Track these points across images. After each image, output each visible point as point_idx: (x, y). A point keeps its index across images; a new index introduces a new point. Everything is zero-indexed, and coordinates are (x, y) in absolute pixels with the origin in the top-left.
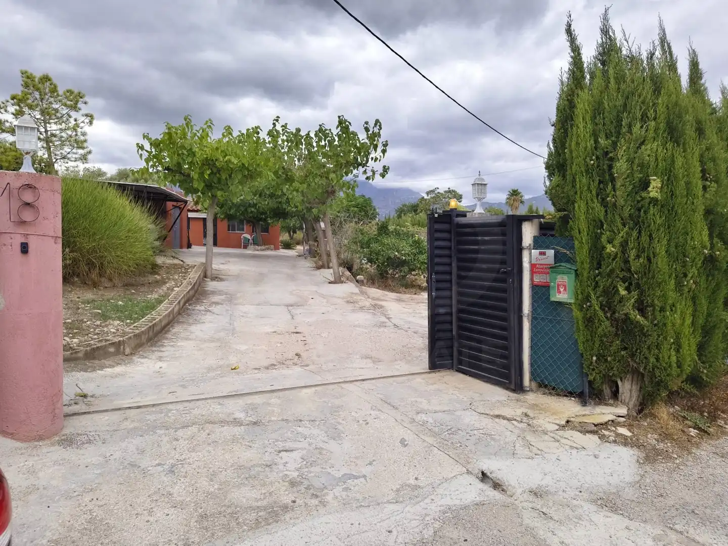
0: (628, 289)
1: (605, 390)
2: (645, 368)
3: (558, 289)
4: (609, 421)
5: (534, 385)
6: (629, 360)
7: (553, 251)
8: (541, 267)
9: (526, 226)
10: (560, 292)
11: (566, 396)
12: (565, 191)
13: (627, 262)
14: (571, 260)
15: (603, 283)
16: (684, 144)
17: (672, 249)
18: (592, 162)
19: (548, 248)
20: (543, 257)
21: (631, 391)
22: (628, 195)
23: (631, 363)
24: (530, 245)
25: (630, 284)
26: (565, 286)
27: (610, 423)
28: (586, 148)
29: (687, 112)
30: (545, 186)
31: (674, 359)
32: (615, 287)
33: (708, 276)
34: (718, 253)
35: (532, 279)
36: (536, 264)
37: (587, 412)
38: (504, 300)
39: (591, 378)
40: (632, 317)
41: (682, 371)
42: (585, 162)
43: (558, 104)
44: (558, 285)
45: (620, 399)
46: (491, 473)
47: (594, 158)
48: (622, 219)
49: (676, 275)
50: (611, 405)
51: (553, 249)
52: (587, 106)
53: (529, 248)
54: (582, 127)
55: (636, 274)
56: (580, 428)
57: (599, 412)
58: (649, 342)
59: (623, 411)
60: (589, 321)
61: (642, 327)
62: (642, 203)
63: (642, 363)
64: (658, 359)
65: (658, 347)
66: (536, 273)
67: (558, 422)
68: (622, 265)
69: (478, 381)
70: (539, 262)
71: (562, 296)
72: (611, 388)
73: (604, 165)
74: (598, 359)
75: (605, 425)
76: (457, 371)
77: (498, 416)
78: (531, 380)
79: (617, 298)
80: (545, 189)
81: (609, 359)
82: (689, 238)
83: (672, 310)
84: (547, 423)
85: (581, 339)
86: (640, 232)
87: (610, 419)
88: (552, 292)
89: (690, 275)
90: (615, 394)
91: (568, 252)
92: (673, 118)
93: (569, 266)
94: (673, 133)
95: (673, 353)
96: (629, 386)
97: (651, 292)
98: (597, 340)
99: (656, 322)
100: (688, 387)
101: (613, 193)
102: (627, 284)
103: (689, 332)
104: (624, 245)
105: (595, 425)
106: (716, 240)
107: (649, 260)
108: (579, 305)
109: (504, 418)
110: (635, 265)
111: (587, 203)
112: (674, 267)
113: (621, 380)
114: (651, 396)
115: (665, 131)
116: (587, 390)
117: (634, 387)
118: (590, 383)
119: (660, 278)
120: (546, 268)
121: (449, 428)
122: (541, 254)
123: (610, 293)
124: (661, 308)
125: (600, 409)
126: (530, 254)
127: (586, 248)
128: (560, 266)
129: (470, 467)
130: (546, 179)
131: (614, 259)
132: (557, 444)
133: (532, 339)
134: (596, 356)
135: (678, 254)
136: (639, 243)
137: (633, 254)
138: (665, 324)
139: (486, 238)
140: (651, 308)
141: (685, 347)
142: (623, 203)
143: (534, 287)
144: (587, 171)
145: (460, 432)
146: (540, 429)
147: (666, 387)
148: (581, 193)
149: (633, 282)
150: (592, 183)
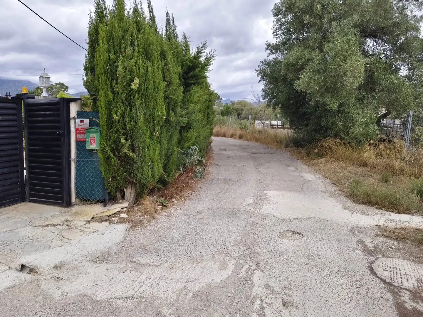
0: (126, 139)
1: (118, 195)
2: (136, 180)
3: (91, 142)
4: (117, 212)
5: (78, 200)
6: (128, 177)
7: (88, 120)
8: (81, 130)
9: (72, 105)
10: (91, 144)
11: (96, 203)
12: (95, 84)
13: (125, 124)
14: (98, 125)
15: (114, 137)
16: (152, 61)
17: (147, 117)
18: (107, 67)
19: (85, 118)
20: (82, 123)
21: (131, 193)
22: (124, 87)
23: (129, 179)
24: (75, 116)
25: (127, 136)
26: (94, 140)
27: (117, 213)
28: (104, 59)
29: (153, 44)
30: (84, 80)
31: (150, 173)
32: (120, 138)
33: (167, 130)
34: (171, 118)
35: (76, 137)
36: (78, 128)
37: (106, 210)
38: (59, 152)
39: (109, 190)
40: (128, 154)
41: (154, 178)
42: (104, 67)
43: (89, 31)
44: (91, 140)
45: (125, 198)
46: (28, 264)
47: (108, 65)
48: (122, 101)
49: (150, 130)
50: (121, 203)
51: (88, 118)
52: (104, 34)
53: (74, 118)
54: (102, 47)
55: (130, 131)
56: (99, 220)
57: (113, 208)
58: (137, 166)
59: (126, 204)
60: (107, 159)
61: (133, 159)
62: (132, 92)
63: (135, 177)
64: (142, 174)
65: (142, 168)
66: (78, 133)
67: (86, 220)
68: (123, 126)
69: (43, 205)
70: (80, 127)
71: (92, 146)
72: (121, 193)
73: (113, 70)
74: (113, 179)
75: (114, 215)
76: (29, 202)
77: (47, 225)
78: (76, 198)
79: (120, 145)
80: (83, 82)
81: (118, 178)
82: (156, 111)
83: (148, 148)
84: (79, 222)
85: (103, 170)
86: (131, 108)
87: (118, 211)
88: (87, 144)
89: (156, 130)
90: (123, 197)
91: (97, 120)
92: (147, 47)
93: (96, 128)
94: (147, 55)
95: (150, 170)
96: (130, 191)
97: (137, 140)
98: (111, 169)
99: (140, 155)
100: (159, 186)
101: (116, 85)
102: (125, 136)
103: (158, 158)
104: (123, 115)
105: (108, 216)
106: (171, 112)
107: (136, 122)
108: (102, 150)
109: (51, 225)
110: (128, 126)
111: (105, 91)
112: (149, 126)
113: (126, 189)
114: (140, 194)
115: (143, 53)
116: (107, 198)
117: (132, 191)
118: (109, 193)
119: (141, 132)
120: (84, 130)
121: (6, 242)
122: (81, 121)
123: (117, 142)
124: (143, 148)
125: (113, 207)
126: (75, 122)
127: (105, 117)
128: (92, 128)
129: (11, 265)
130: (84, 76)
131: (118, 123)
132: (82, 233)
133: (76, 174)
134: (111, 178)
135: (151, 119)
136: (131, 114)
137: (127, 120)
138: (145, 156)
139: (47, 113)
140: (138, 149)
141: (156, 166)
142: (121, 92)
143: (78, 142)
144: (105, 73)
145: (14, 243)
146: (74, 226)
147: (147, 188)
148: (102, 85)
149: (128, 136)
150: (107, 80)
